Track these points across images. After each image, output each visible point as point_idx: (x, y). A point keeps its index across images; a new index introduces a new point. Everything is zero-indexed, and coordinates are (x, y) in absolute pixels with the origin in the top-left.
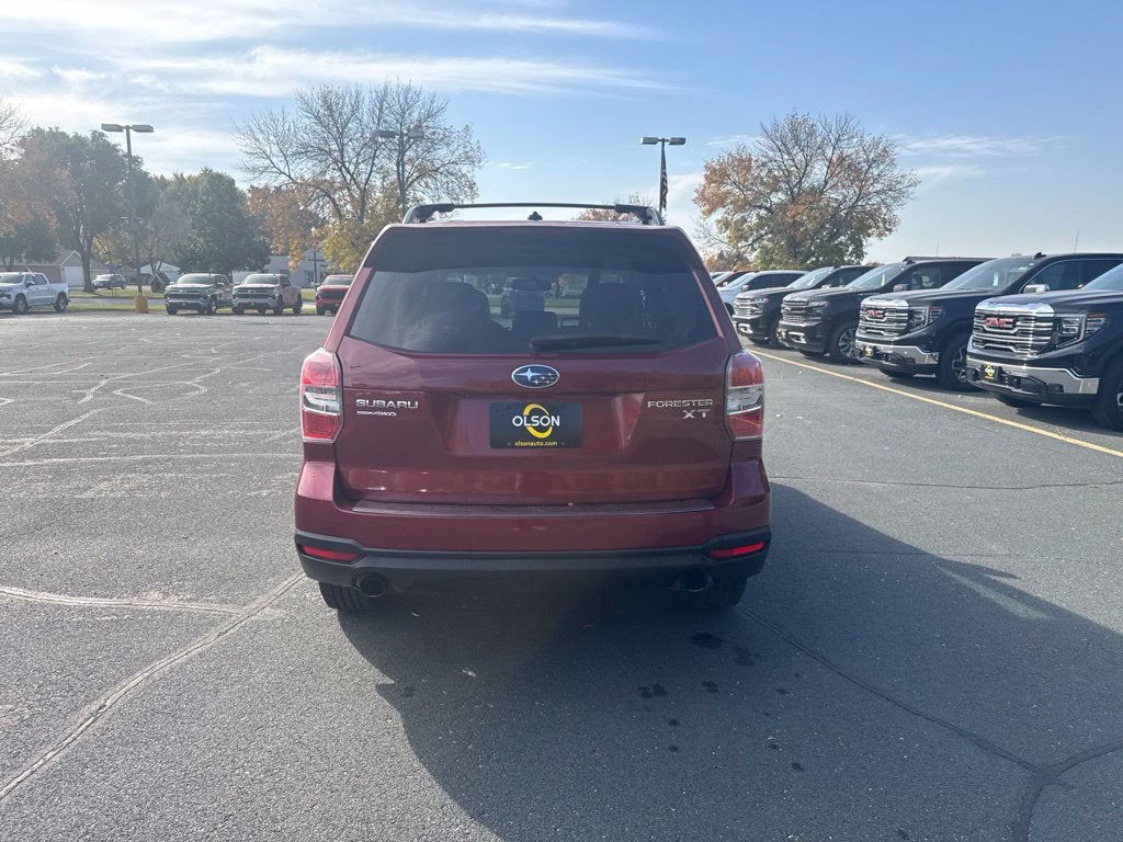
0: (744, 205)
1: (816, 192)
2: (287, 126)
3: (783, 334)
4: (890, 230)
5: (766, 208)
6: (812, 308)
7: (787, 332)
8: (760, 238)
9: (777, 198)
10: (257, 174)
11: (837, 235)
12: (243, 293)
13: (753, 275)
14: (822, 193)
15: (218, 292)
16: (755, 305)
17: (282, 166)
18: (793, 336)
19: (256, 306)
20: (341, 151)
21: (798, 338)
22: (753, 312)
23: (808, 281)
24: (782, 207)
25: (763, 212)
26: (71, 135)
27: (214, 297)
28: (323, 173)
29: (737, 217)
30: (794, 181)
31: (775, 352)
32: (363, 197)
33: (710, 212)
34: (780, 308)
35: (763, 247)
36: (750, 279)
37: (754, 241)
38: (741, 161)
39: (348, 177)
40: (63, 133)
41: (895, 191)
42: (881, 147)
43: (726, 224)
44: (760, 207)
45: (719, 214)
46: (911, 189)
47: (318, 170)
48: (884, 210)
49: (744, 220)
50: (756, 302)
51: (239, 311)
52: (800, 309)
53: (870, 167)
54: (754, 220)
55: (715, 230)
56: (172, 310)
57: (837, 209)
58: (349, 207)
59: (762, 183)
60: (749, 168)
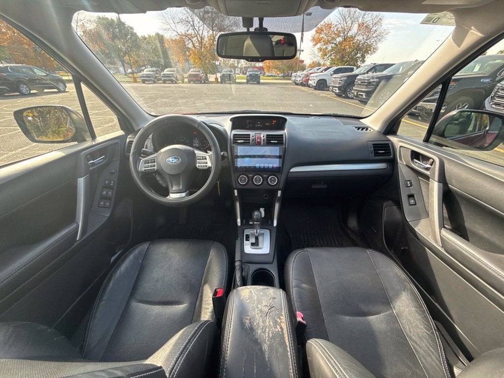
0: (327, 42)
1: (353, 37)
2: (174, 12)
3: (355, 93)
4: (375, 52)
5: (335, 44)
6: (371, 82)
7: (357, 93)
8: (331, 55)
9: (339, 39)
10: (166, 31)
11: (357, 54)
12: (164, 76)
13: (335, 68)
14: (355, 37)
15: (157, 75)
16: (341, 80)
17: (174, 28)
18: (360, 94)
19: (169, 80)
20: (193, 22)
21: (362, 95)
22: (340, 83)
23: (361, 71)
24: (340, 43)
25: (333, 45)
26: (110, 19)
27: (156, 77)
28: (188, 31)
29: (325, 47)
30: (346, 33)
31: (347, 100)
32: (201, 40)
33: (315, 45)
34: (354, 82)
35: (332, 59)
36: (335, 69)
37: (329, 56)
38: (328, 25)
39: (196, 33)
40: (107, 18)
41: (380, 37)
42: (379, 17)
43: (320, 49)
44: (333, 43)
45: (319, 45)
46: (386, 36)
47: (186, 29)
48: (374, 44)
49: (327, 48)
50: (342, 79)
51: (164, 82)
52: (365, 83)
53: (373, 27)
54: (330, 48)
55: (316, 52)
56: (144, 82)
57: (359, 44)
58: (197, 44)
59: (334, 34)
60: (330, 27)
